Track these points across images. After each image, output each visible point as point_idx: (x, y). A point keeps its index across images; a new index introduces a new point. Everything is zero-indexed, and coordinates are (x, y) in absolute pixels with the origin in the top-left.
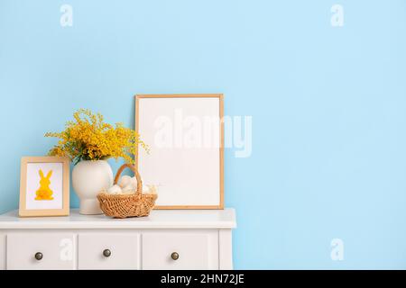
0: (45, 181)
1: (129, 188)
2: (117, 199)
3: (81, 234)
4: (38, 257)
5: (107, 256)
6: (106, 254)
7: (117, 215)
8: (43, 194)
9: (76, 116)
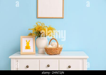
0: (28, 43)
1: (54, 46)
2: (51, 49)
3: (40, 60)
4: (27, 67)
5: (49, 67)
6: (48, 66)
7: (51, 54)
8: (27, 48)
9: (37, 24)
